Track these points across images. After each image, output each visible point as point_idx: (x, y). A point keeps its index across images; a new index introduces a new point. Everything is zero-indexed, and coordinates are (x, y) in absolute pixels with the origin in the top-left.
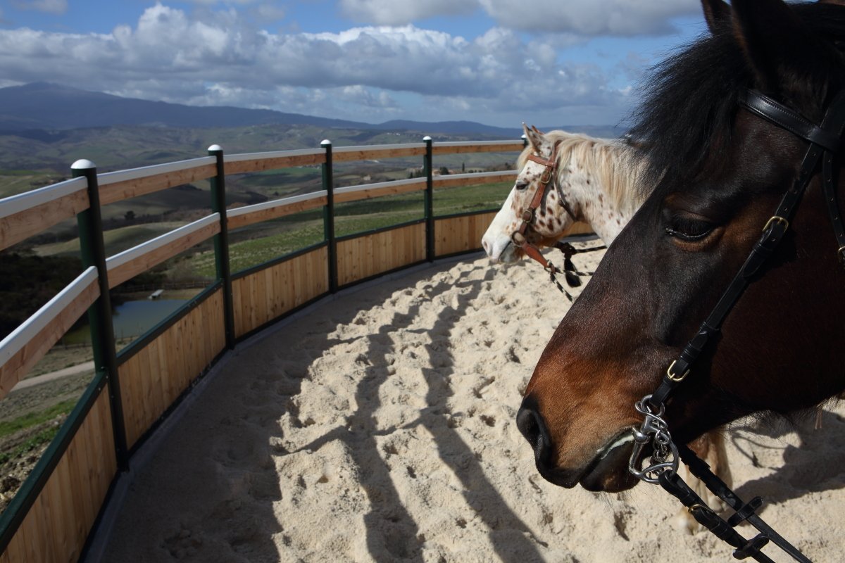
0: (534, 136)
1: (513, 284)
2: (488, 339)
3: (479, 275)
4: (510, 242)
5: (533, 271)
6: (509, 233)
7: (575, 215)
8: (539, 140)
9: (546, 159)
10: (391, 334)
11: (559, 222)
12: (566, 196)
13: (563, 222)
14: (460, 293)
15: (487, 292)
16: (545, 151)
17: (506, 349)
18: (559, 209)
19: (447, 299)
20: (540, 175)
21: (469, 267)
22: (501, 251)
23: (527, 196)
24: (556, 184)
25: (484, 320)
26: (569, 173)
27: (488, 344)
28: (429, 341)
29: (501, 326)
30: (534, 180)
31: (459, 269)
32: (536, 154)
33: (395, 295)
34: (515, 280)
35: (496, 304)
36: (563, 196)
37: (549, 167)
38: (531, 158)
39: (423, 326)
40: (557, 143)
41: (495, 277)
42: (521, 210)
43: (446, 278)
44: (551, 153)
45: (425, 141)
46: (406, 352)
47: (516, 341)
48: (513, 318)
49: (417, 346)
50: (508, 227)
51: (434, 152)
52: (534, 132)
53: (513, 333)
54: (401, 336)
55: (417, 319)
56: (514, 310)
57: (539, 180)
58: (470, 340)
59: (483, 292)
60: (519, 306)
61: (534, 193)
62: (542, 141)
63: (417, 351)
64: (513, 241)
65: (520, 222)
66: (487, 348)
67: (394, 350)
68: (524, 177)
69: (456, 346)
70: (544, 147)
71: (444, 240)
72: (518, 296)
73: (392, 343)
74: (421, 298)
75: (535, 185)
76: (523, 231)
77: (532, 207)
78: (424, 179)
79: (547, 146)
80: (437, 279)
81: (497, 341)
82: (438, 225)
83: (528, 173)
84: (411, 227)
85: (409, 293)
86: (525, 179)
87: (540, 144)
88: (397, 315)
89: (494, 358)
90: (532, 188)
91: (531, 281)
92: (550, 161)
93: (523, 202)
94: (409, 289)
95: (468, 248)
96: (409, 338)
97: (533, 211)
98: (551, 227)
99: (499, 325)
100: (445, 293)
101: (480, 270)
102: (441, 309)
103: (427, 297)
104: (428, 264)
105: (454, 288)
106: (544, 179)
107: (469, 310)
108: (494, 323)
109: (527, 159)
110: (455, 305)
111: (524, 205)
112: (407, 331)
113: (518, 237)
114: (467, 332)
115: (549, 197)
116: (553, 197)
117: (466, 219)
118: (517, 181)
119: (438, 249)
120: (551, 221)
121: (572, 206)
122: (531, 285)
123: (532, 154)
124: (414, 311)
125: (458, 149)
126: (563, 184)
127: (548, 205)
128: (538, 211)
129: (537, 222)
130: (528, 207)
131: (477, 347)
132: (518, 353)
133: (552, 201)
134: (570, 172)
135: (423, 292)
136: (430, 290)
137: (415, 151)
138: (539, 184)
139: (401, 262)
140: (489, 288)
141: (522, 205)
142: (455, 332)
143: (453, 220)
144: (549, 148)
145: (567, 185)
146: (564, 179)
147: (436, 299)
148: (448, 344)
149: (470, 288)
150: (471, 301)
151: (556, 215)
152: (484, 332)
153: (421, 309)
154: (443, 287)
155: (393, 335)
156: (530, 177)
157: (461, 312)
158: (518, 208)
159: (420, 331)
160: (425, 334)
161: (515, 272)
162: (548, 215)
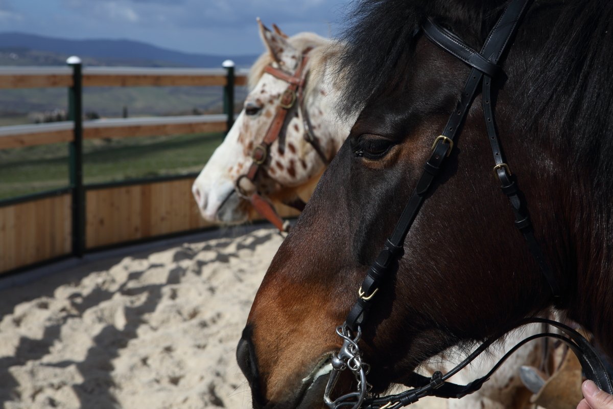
0: (273, 39)
1: (212, 290)
2: (174, 373)
3: (159, 277)
4: (233, 191)
5: (241, 271)
6: (232, 177)
7: (327, 156)
8: (280, 45)
9: (290, 74)
10: (15, 370)
11: (304, 165)
12: (314, 128)
13: (309, 165)
14: (129, 304)
15: (170, 302)
16: (288, 61)
17: (203, 387)
18: (304, 146)
19: (107, 313)
20: (279, 95)
21: (141, 264)
22: (218, 203)
23: (260, 125)
24: (302, 109)
25: (167, 344)
26: (320, 96)
27: (175, 381)
28: (79, 380)
29: (195, 354)
30: (271, 102)
31: (126, 268)
32: (275, 65)
33: (20, 310)
34: (215, 283)
35: (185, 320)
36: (311, 128)
37: (293, 84)
38: (268, 70)
39: (67, 356)
40: (307, 50)
41: (183, 279)
42: (251, 145)
43: (104, 283)
44: (296, 66)
45: (70, 65)
46: (41, 398)
47: (218, 374)
48: (212, 341)
49: (59, 387)
50: (231, 169)
51: (85, 84)
52: (274, 32)
53: (212, 363)
54: (32, 373)
55: (58, 346)
56: (213, 329)
57: (277, 102)
58: (144, 375)
59: (165, 303)
60: (221, 323)
61: (270, 121)
62: (283, 47)
63: (58, 396)
64: (237, 189)
65: (248, 163)
66: (173, 387)
67: (19, 395)
68: (256, 97)
69: (123, 385)
70: (287, 56)
71: (102, 222)
72: (220, 308)
73: (15, 383)
74: (64, 314)
75: (272, 109)
76: (252, 176)
77: (267, 141)
78: (69, 125)
79: (291, 54)
80: (90, 283)
81: (188, 377)
82: (92, 200)
83: (263, 92)
84: (47, 202)
85: (44, 306)
86: (258, 100)
87: (281, 50)
88: (24, 341)
89: (185, 400)
90: (268, 114)
91: (239, 286)
92: (296, 76)
93: (254, 134)
94: (44, 299)
95: (139, 236)
96: (46, 375)
97: (268, 147)
98: (292, 171)
99: (191, 351)
100: (104, 305)
101: (159, 270)
102: (98, 329)
103: (74, 312)
104: (74, 261)
105: (118, 297)
106: (285, 102)
107: (142, 330)
108: (183, 349)
109: (263, 72)
110: (120, 322)
111: (256, 138)
112: (42, 364)
113: (246, 184)
114: (140, 364)
115: (290, 128)
116: (296, 128)
117: (136, 190)
118: (246, 103)
119: (91, 237)
120: (292, 162)
121: (323, 143)
122: (239, 290)
123: (270, 65)
124: (53, 333)
125: (123, 80)
126: (312, 110)
127: (289, 139)
128: (274, 148)
129: (273, 164)
130: (260, 140)
131: (156, 386)
132: (221, 393)
133: (295, 133)
134: (323, 93)
135: (66, 303)
136: (79, 300)
137: (54, 80)
138: (278, 108)
139: (29, 257)
140: (174, 296)
141: (253, 138)
142: (122, 364)
143: (116, 191)
144: (293, 57)
145: (317, 112)
146: (313, 104)
147: (89, 315)
148: (110, 383)
149: (143, 298)
150: (146, 316)
151: (299, 154)
152: (168, 362)
153: (65, 330)
154: (100, 295)
155: (19, 372)
156: (265, 97)
157: (130, 333)
158: (247, 141)
159: (64, 364)
160: (72, 368)
161: (214, 273)
162: (288, 154)
